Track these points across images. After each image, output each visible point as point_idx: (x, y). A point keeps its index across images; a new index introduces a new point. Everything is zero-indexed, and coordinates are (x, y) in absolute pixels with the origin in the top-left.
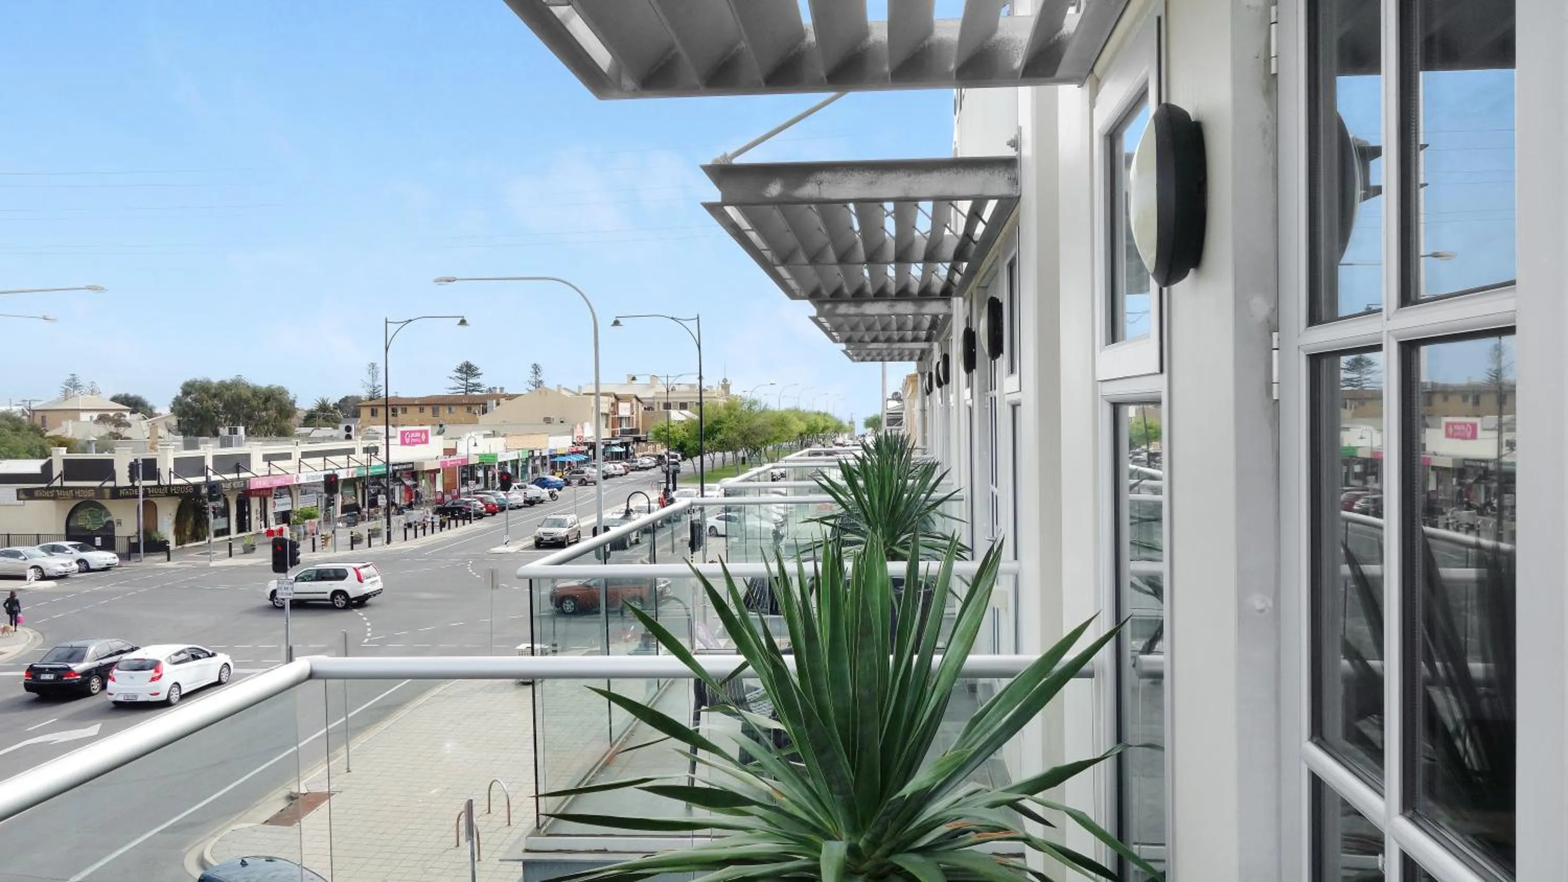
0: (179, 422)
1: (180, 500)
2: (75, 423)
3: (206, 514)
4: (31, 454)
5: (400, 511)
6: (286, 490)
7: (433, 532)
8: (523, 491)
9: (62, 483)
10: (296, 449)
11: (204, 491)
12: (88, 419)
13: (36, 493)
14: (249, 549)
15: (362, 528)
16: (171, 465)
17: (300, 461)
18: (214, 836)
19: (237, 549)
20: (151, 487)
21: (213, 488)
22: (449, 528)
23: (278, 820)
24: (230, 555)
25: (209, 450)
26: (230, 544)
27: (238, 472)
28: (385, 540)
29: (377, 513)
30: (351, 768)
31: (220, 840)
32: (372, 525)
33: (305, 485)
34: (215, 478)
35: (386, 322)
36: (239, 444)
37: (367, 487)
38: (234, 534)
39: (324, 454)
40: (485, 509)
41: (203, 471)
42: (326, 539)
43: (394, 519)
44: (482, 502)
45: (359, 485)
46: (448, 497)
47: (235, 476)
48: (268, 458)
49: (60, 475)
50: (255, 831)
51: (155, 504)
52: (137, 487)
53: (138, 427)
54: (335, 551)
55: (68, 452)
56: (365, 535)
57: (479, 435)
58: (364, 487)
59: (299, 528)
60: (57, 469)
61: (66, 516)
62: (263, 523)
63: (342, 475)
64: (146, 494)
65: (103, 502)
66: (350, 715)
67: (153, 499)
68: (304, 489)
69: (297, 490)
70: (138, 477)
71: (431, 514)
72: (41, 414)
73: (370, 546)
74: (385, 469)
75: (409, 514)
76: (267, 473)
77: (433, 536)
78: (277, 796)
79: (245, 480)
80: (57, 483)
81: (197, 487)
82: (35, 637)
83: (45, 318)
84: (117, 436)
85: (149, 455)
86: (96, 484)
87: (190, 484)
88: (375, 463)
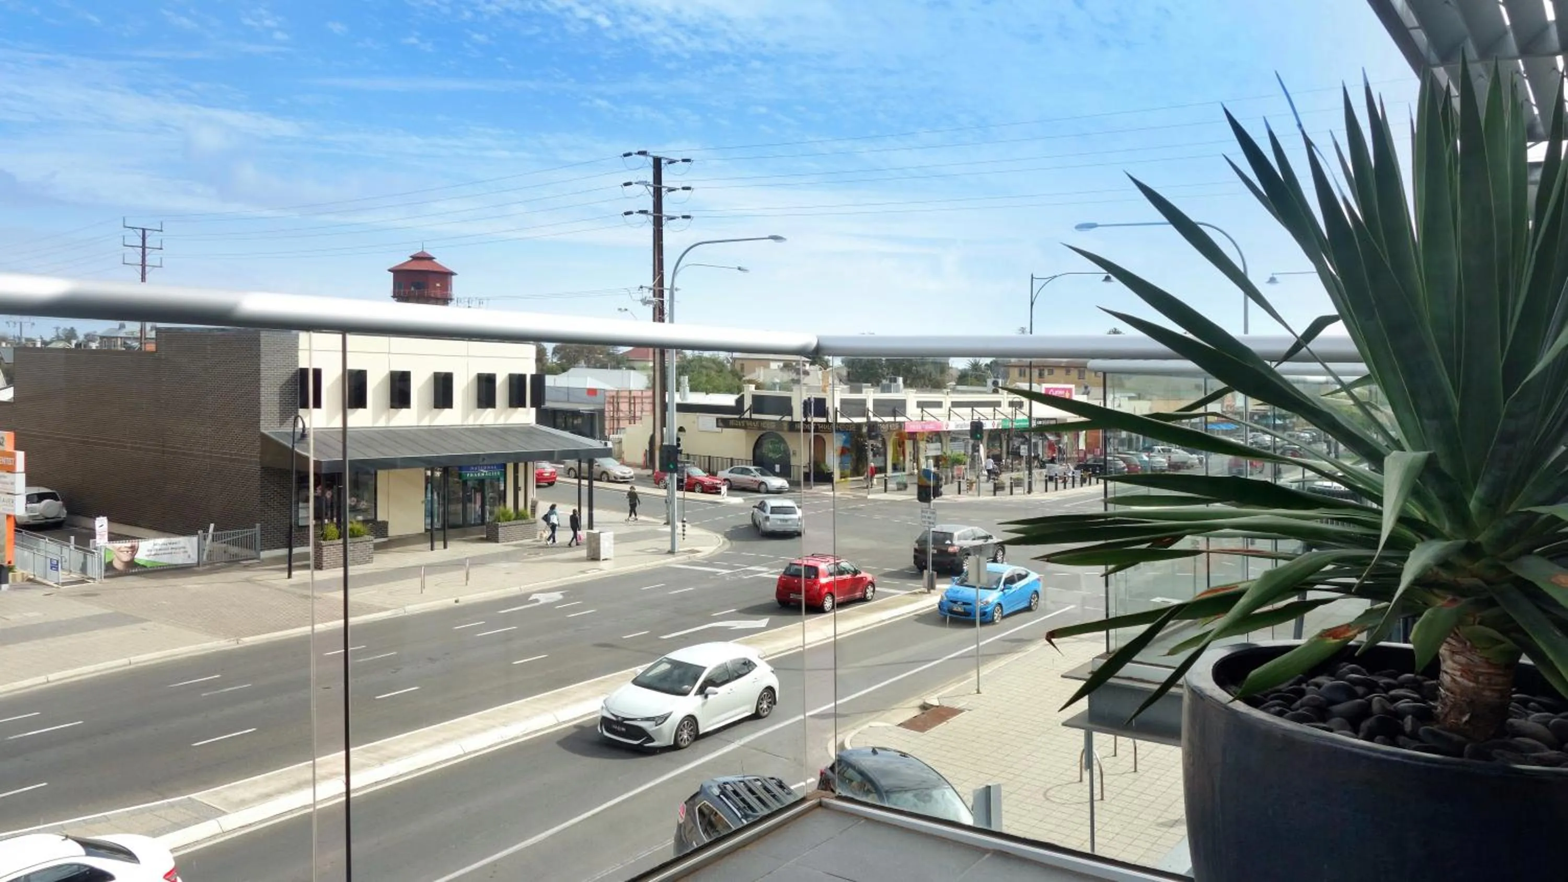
0: (849, 374)
1: (844, 437)
2: (767, 370)
3: (866, 451)
4: (730, 391)
5: (1042, 466)
6: (937, 436)
7: (1073, 486)
8: (1167, 455)
9: (751, 415)
10: (947, 398)
11: (865, 430)
12: (777, 368)
13: (731, 423)
14: (903, 487)
15: (1005, 478)
16: (837, 405)
17: (950, 410)
18: (854, 729)
19: (892, 485)
20: (821, 423)
21: (872, 426)
22: (1090, 483)
23: (910, 725)
24: (886, 491)
25: (870, 395)
26: (886, 480)
27: (895, 416)
28: (1027, 490)
29: (1020, 465)
30: (981, 690)
31: (859, 733)
32: (1015, 475)
33: (954, 432)
34: (873, 419)
35: (1032, 278)
36: (897, 391)
37: (1012, 439)
38: (890, 472)
39: (972, 405)
40: (1126, 470)
41: (864, 413)
42: (970, 484)
43: (1035, 472)
44: (1124, 462)
45: (1004, 437)
46: (1089, 456)
47: (891, 419)
48: (921, 405)
49: (750, 409)
50: (890, 730)
51: (824, 440)
52: (810, 423)
53: (815, 375)
54: (979, 495)
55: (756, 388)
56: (1008, 483)
57: (1125, 397)
58: (1009, 439)
59: (947, 472)
60: (748, 403)
61: (753, 443)
62: (915, 464)
63: (988, 425)
64: (816, 430)
65: (781, 433)
66: (981, 644)
67: (822, 435)
68: (954, 436)
69: (946, 436)
70: (810, 412)
71: (1072, 468)
72: (741, 362)
73: (1012, 493)
74: (1028, 423)
75: (1051, 468)
76: (920, 419)
77: (1073, 490)
78: (912, 704)
79: (900, 423)
80: (747, 415)
81: (859, 426)
82: (724, 542)
83: (739, 269)
84: (797, 382)
85: (820, 395)
86: (777, 418)
87: (852, 423)
88: (1020, 417)
